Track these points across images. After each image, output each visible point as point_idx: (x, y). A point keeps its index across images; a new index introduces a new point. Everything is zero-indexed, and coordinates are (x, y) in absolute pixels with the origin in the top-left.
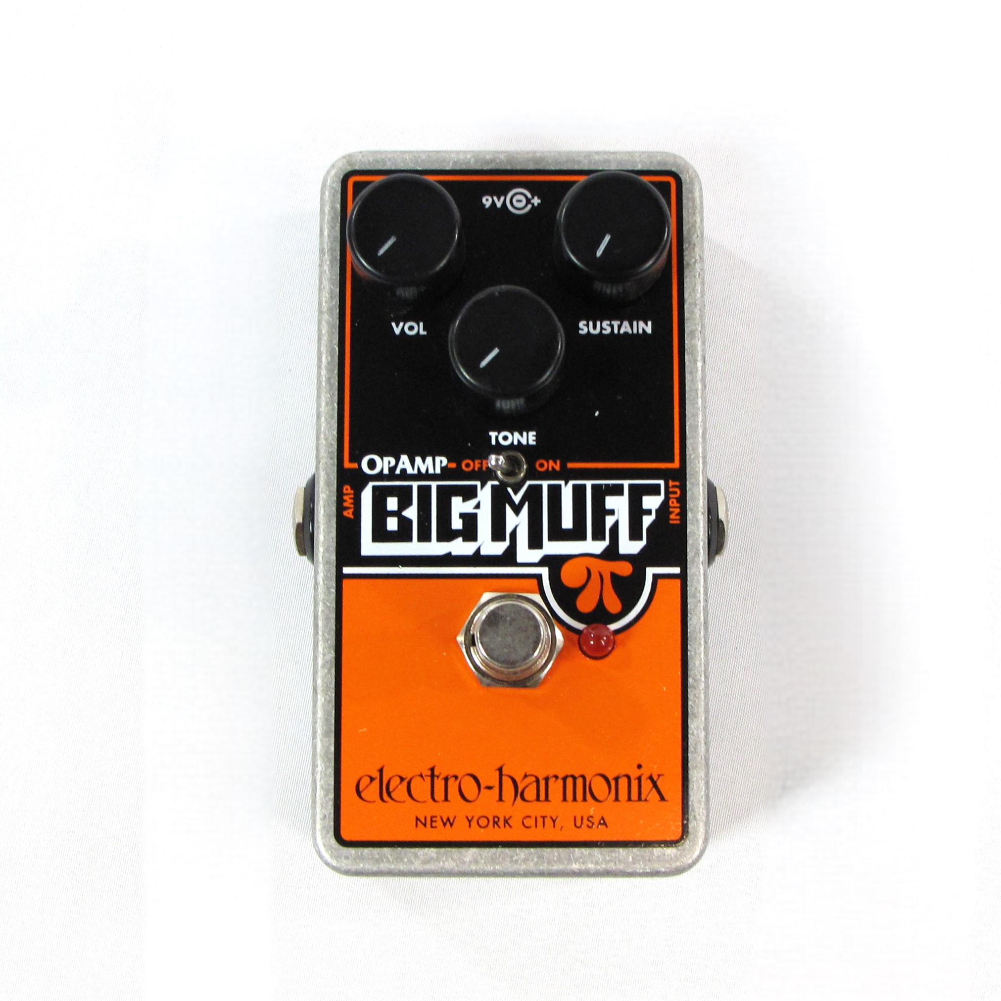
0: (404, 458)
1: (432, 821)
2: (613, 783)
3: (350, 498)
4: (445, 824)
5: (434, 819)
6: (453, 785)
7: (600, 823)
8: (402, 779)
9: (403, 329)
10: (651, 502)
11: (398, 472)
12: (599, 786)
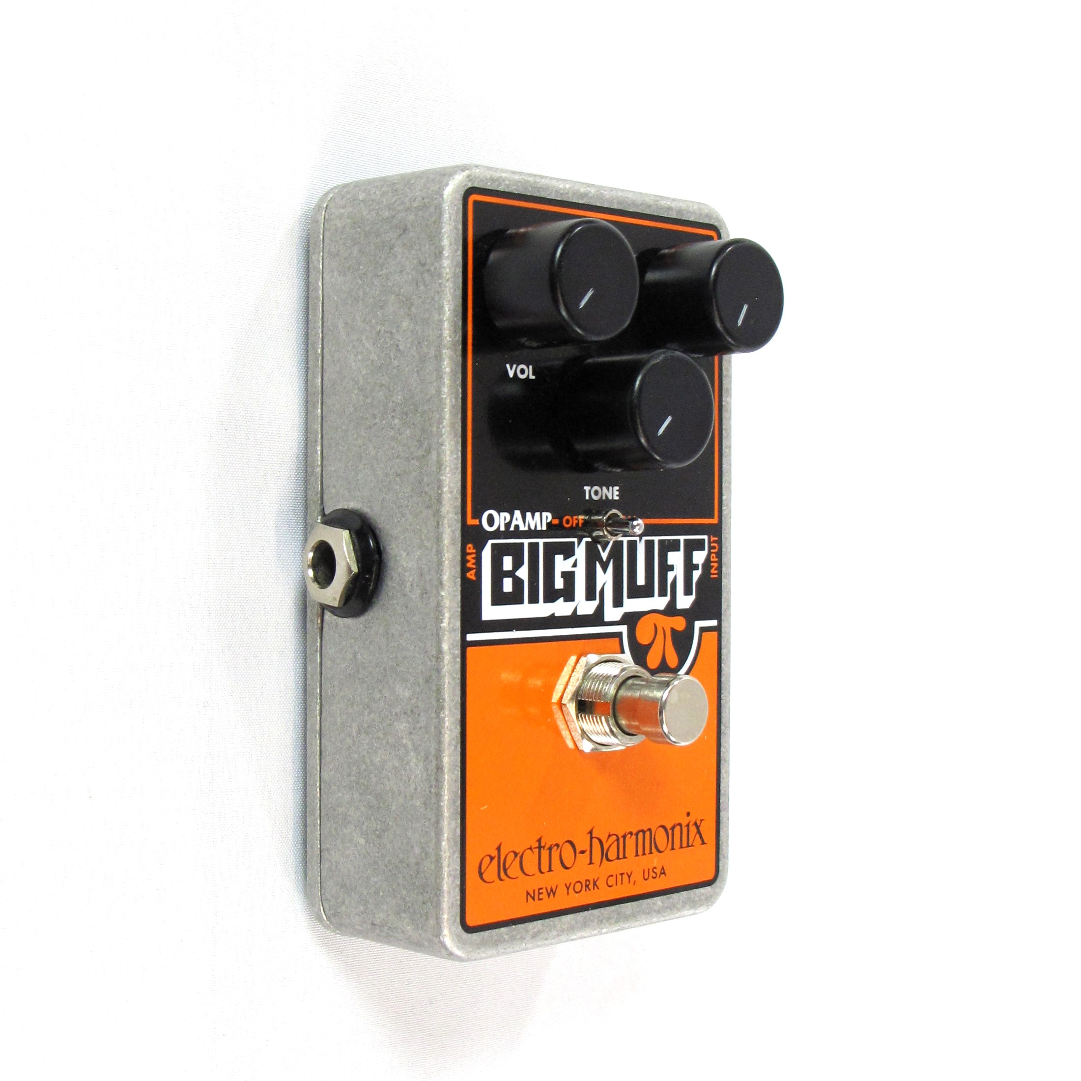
0: (517, 513)
1: (540, 894)
2: (670, 832)
3: (473, 558)
4: (549, 895)
5: (541, 891)
6: (555, 853)
7: (661, 873)
8: (516, 854)
9: (515, 373)
10: (699, 557)
11: (512, 529)
12: (661, 838)
